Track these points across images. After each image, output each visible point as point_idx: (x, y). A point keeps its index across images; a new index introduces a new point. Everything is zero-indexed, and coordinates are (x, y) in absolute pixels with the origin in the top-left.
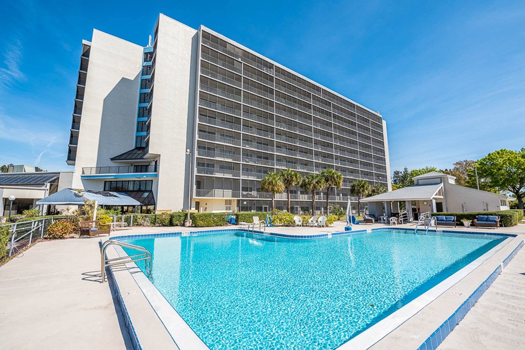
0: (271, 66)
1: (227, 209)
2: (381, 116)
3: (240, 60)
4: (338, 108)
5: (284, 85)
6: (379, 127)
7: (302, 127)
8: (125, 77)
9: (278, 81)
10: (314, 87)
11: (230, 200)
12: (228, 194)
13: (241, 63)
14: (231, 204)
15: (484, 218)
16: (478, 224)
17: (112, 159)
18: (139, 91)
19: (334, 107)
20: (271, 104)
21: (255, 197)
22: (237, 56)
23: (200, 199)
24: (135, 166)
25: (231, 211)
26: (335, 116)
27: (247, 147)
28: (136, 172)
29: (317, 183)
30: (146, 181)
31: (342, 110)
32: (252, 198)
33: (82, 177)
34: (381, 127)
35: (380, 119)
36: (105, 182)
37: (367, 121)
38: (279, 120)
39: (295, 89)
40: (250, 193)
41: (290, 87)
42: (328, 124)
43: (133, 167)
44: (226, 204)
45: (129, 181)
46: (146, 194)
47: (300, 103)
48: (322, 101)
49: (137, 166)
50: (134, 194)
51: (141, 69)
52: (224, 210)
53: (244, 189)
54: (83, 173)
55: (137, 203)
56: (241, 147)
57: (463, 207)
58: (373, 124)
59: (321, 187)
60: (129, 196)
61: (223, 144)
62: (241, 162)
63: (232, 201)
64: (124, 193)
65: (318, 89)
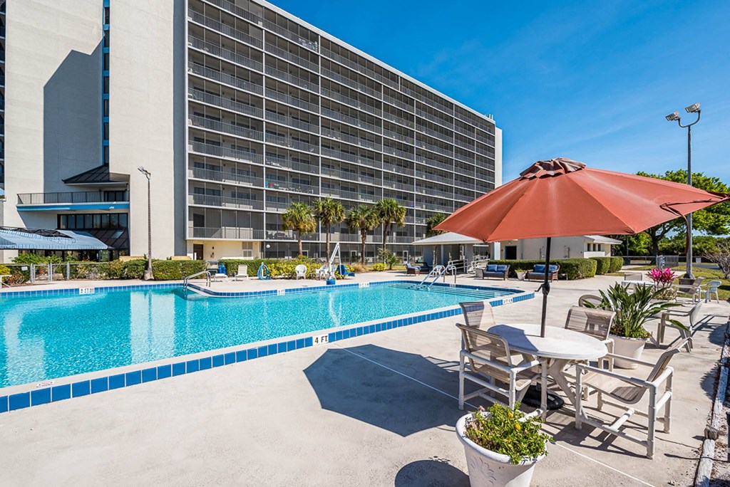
0: (314, 37)
1: (245, 256)
2: (494, 122)
3: (260, 25)
4: (425, 108)
5: (336, 69)
6: (489, 139)
7: (364, 137)
8: (75, 49)
9: (326, 64)
10: (387, 74)
11: (251, 243)
12: (247, 234)
13: (262, 30)
14: (252, 248)
15: (540, 267)
16: (533, 275)
17: (66, 181)
18: (101, 74)
19: (419, 106)
20: (315, 99)
21: (290, 239)
22: (255, 19)
23: (203, 241)
24: (105, 192)
25: (252, 258)
26: (419, 121)
27: (276, 166)
28: (108, 201)
29: (366, 218)
30: (118, 214)
31: (430, 111)
32: (284, 239)
33: (18, 207)
34: (493, 139)
35: (491, 127)
36: (59, 216)
37: (471, 129)
38: (327, 125)
39: (355, 76)
40: (282, 232)
41: (345, 73)
42: (409, 134)
43: (103, 193)
44: (243, 248)
45: (93, 214)
46: (120, 233)
47: (363, 99)
48: (400, 97)
49: (108, 192)
50: (102, 232)
51: (102, 38)
52: (241, 256)
53: (270, 227)
54: (20, 201)
55: (102, 246)
56: (264, 165)
57: (541, 253)
58: (480, 134)
59: (370, 224)
60: (95, 236)
61: (233, 159)
62: (265, 188)
63: (253, 244)
64: (87, 233)
65: (394, 77)
